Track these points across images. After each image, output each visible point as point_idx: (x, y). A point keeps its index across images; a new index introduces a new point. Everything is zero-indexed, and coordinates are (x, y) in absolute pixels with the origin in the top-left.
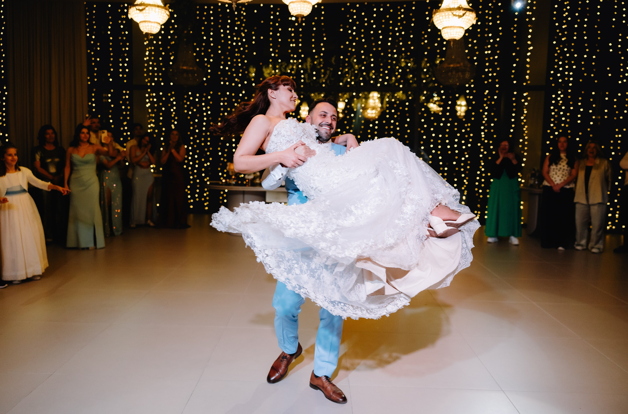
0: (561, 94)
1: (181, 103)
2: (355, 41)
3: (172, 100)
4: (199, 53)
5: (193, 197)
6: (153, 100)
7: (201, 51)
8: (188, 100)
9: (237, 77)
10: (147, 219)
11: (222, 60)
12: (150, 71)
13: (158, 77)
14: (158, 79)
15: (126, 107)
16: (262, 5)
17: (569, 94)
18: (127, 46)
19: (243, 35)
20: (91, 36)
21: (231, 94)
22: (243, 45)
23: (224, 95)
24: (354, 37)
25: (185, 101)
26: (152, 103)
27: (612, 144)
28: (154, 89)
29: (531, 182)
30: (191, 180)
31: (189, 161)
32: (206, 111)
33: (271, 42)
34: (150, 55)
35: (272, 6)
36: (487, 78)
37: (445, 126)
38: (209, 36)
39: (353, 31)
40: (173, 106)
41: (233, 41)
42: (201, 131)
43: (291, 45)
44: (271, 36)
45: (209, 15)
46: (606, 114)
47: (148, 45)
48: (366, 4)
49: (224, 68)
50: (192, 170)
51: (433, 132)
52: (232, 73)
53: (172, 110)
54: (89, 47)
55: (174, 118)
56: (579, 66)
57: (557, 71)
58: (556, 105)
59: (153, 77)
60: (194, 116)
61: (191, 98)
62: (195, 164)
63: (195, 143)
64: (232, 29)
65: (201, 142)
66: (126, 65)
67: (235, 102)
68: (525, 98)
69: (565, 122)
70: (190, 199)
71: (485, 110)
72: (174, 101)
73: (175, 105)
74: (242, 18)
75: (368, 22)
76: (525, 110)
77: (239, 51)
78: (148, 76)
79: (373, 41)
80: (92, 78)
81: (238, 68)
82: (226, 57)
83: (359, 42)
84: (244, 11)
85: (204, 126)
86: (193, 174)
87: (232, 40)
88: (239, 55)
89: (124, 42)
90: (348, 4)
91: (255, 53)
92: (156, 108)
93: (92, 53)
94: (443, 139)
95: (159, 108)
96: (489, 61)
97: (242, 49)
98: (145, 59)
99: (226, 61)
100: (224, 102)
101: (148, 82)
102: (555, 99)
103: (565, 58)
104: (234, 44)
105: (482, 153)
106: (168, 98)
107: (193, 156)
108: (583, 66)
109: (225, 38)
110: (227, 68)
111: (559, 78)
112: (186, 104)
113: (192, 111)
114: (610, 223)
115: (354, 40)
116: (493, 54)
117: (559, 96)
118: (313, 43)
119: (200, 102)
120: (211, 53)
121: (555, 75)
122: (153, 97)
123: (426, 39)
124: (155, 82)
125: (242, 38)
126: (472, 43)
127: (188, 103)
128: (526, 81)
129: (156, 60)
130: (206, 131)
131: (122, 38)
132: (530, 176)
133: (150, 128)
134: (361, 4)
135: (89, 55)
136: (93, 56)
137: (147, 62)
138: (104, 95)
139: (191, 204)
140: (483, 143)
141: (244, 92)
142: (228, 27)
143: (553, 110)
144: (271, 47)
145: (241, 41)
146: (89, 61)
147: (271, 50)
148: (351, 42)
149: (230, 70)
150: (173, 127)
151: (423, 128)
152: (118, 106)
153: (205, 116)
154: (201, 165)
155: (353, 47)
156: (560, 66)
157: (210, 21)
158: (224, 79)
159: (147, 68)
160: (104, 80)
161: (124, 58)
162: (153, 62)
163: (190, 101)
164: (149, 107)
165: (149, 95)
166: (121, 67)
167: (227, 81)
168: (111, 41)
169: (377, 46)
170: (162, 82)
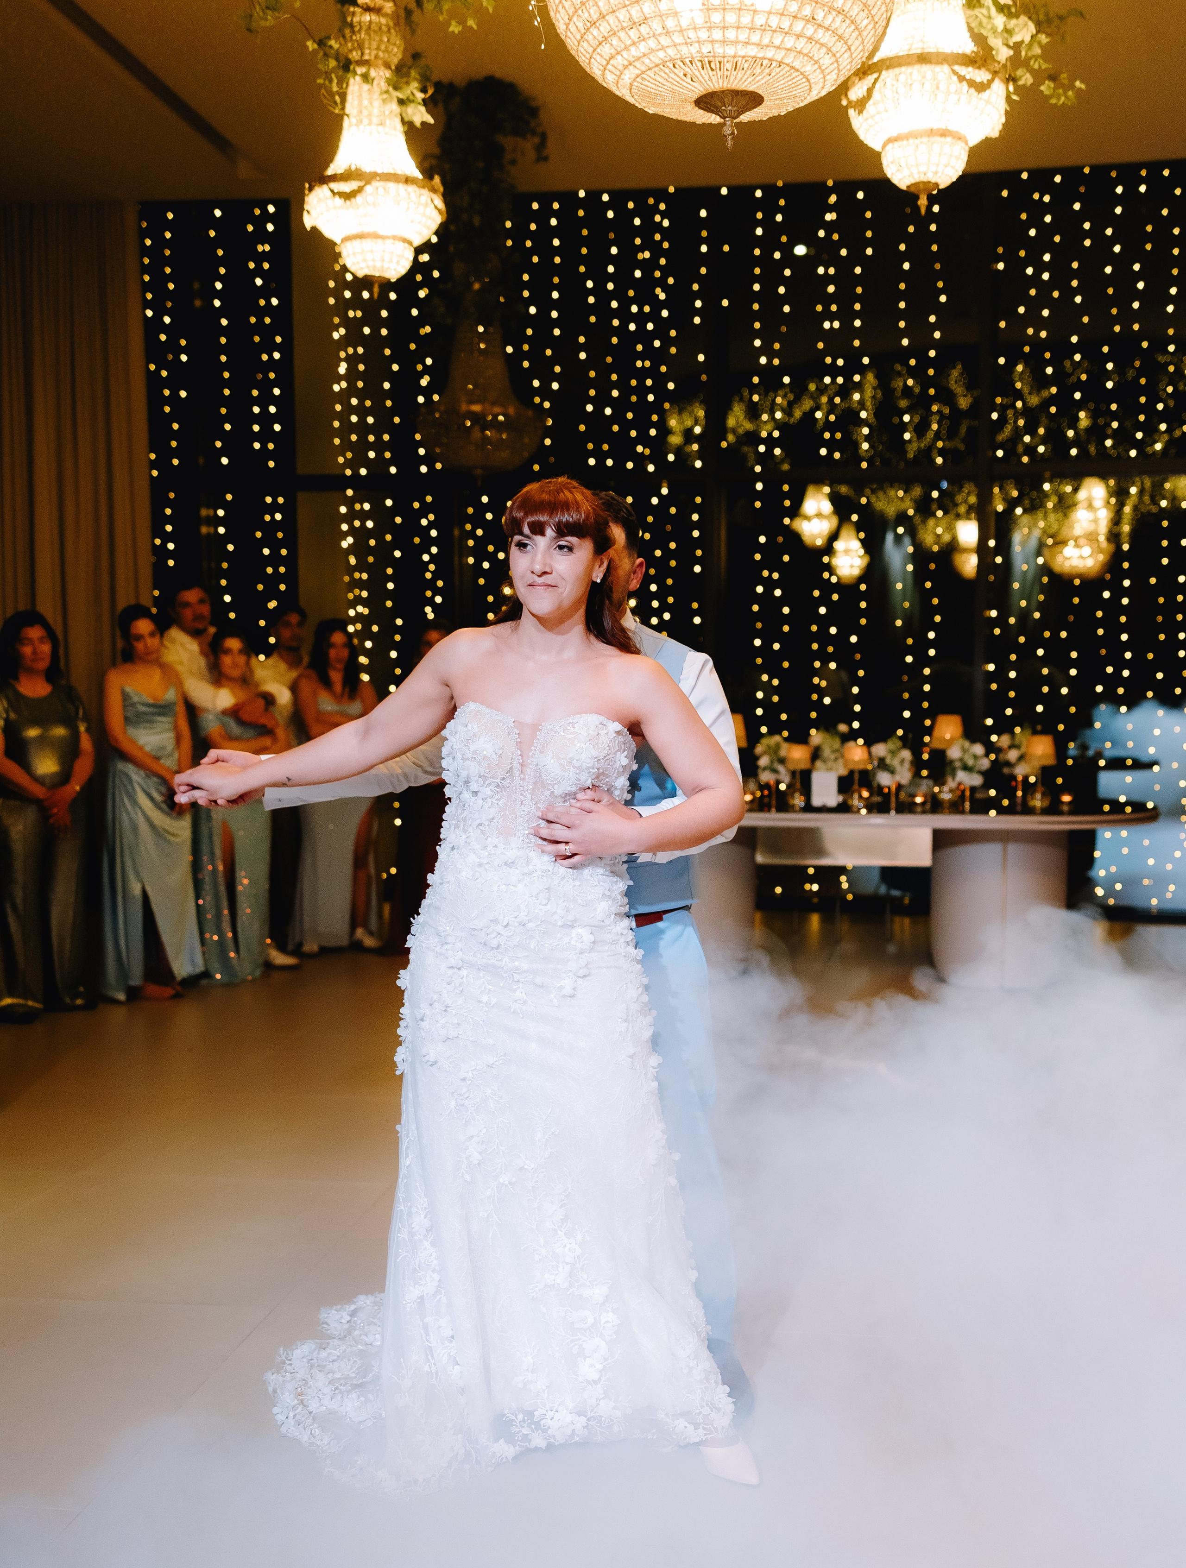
1: (456, 532)
2: (1049, 303)
3: (424, 522)
4: (512, 362)
6: (363, 524)
7: (519, 355)
9: (644, 439)
10: (353, 926)
11: (592, 383)
12: (353, 428)
14: (380, 455)
15: (275, 552)
16: (724, 191)
18: (277, 347)
19: (662, 296)
20: (158, 317)
22: (661, 331)
24: (1045, 289)
25: (468, 527)
26: (361, 534)
28: (364, 489)
33: (756, 316)
34: (351, 375)
35: (759, 194)
38: (546, 305)
39: (1040, 267)
40: (428, 542)
41: (626, 317)
43: (827, 325)
44: (756, 297)
45: (547, 232)
47: (345, 342)
48: (1087, 170)
49: (599, 410)
52: (626, 426)
53: (426, 557)
54: (154, 352)
55: (431, 585)
59: (363, 446)
61: (489, 516)
64: (623, 279)
66: (272, 409)
72: (431, 525)
73: (434, 543)
74: (658, 237)
75: (1096, 233)
77: (649, 352)
78: (347, 445)
79: (1112, 301)
80: (165, 454)
81: (643, 410)
82: (604, 371)
83: (1064, 307)
84: (664, 215)
87: (624, 314)
88: (647, 364)
89: (267, 333)
90: (1025, 176)
91: (701, 358)
92: (371, 551)
93: (164, 373)
97: (657, 344)
98: (336, 388)
99: (604, 386)
101: (348, 464)
104: (632, 327)
106: (413, 518)
109: (602, 308)
110: (608, 411)
112: (472, 534)
113: (492, 557)
115: (1044, 299)
118: (902, 315)
120: (553, 361)
122: (364, 516)
124: (367, 463)
125: (658, 305)
127: (479, 532)
129: (372, 391)
131: (260, 320)
134: (1072, 173)
135: (154, 382)
136: (165, 383)
137: (344, 396)
138: (204, 512)
141: (665, 491)
142: (611, 269)
144: (757, 333)
145: (654, 316)
146: (155, 401)
147: (757, 343)
148: (1034, 306)
149: (617, 417)
150: (431, 616)
152: (249, 549)
155: (1040, 324)
157: (548, 252)
158: (598, 447)
159: (343, 417)
160: (201, 461)
161: (266, 387)
162: (362, 396)
163: (484, 524)
164: (351, 549)
165: (351, 508)
166: (256, 419)
167: (608, 455)
168: (224, 331)
169: (1127, 317)
170: (391, 462)
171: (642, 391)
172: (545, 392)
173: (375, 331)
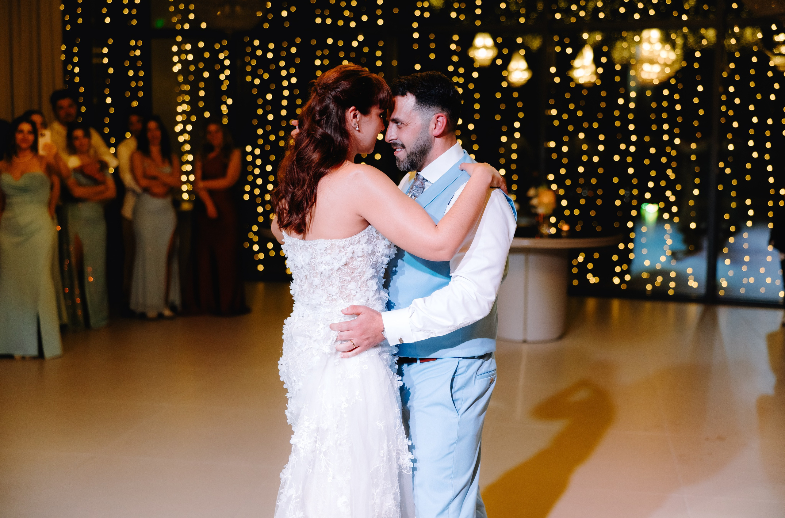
1: (240, 62)
5: (264, 248)
6: (186, 57)
9: (349, 7)
13: (196, 12)
14: (196, 17)
15: (136, 73)
21: (335, 42)
23: (323, 45)
25: (247, 59)
26: (185, 63)
28: (188, 36)
30: (259, 214)
31: (256, 177)
32: (288, 77)
40: (224, 68)
42: (278, 117)
50: (262, 195)
51: (753, 114)
53: (222, 77)
55: (226, 93)
59: (187, 12)
60: (264, 88)
61: (259, 53)
62: (266, 182)
63: (267, 141)
65: (278, 138)
70: (258, 252)
72: (226, 58)
73: (227, 67)
78: (177, 11)
80: (75, 16)
85: (284, 108)
86: (264, 203)
92: (192, 73)
100: (322, 58)
101: (178, 22)
106: (215, 54)
107: (262, 168)
112: (249, 64)
113: (261, 77)
119: (277, 58)
122: (187, 52)
124: (189, 21)
127: (254, 62)
130: (287, 118)
133: (180, 114)
138: (95, 50)
139: (261, 262)
141: (361, 38)
150: (225, 111)
151: (732, 106)
152: (121, 71)
153: (286, 88)
158: (323, 11)
160: (94, 21)
164: (180, 72)
165: (179, 48)
167: (328, 17)
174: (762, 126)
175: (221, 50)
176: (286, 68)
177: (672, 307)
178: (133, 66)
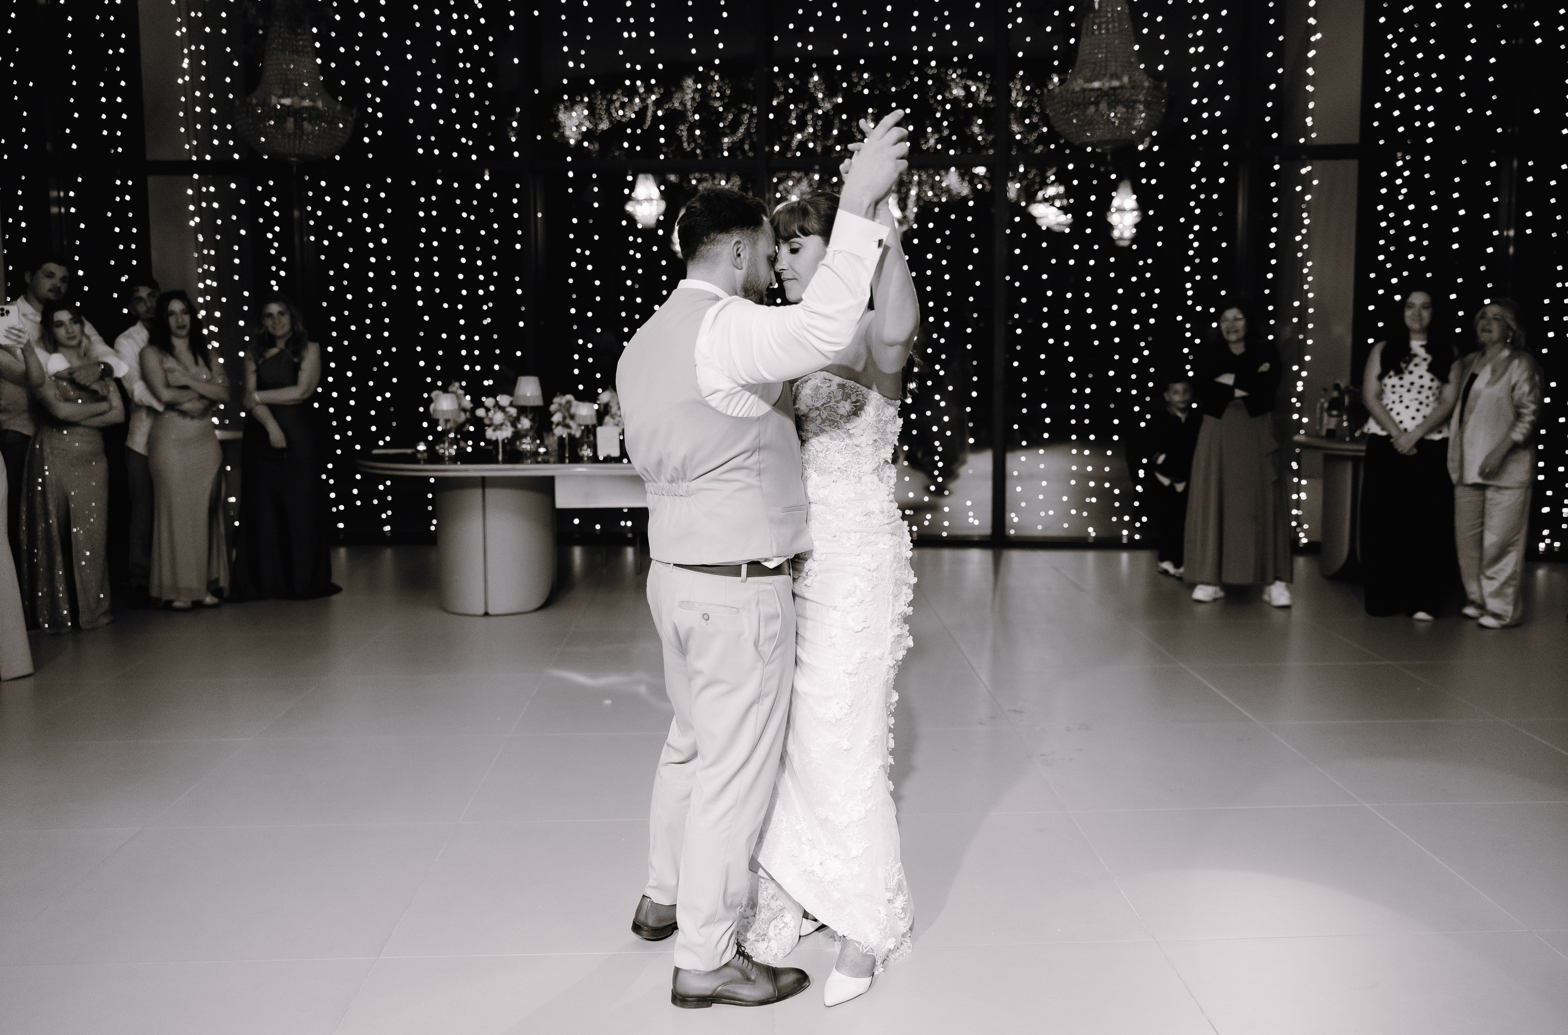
0: (1403, 168)
1: (296, 214)
2: (815, 22)
3: (267, 204)
4: (345, 61)
5: (345, 497)
6: (210, 205)
7: (351, 55)
8: (318, 203)
9: (467, 132)
11: (419, 82)
12: (197, 118)
13: (223, 135)
14: (224, 143)
15: (126, 230)
17: (1427, 167)
18: (123, 43)
19: (480, 6)
21: (448, 184)
22: (477, 38)
23: (428, 188)
24: (811, 8)
25: (309, 208)
26: (208, 216)
27: (1547, 310)
28: (210, 173)
29: (1330, 423)
30: (338, 445)
31: (329, 388)
32: (376, 236)
33: (564, 26)
34: (194, 69)
36: (1197, 124)
37: (1082, 267)
38: (374, 10)
40: (271, 222)
41: (448, 24)
42: (361, 298)
43: (626, 35)
46: (1529, 223)
47: (189, 39)
49: (425, 105)
50: (339, 416)
51: (1047, 285)
52: (451, 120)
53: (270, 236)
55: (276, 260)
56: (1452, 87)
57: (1391, 102)
58: (1390, 201)
59: (208, 134)
60: (337, 253)
61: (328, 199)
62: (345, 395)
63: (344, 333)
65: (363, 329)
66: (119, 100)
67: (462, 208)
68: (1306, 180)
69: (1417, 248)
70: (336, 502)
71: (1192, 219)
72: (274, 206)
73: (277, 222)
76: (1305, 215)
77: (469, 56)
78: (191, 133)
79: (866, 21)
80: (15, 140)
81: (466, 106)
82: (430, 71)
83: (827, 25)
85: (371, 282)
86: (342, 428)
87: (446, 21)
88: (469, 65)
89: (113, 31)
91: (516, 61)
92: (218, 229)
93: (14, 65)
94: (1078, 304)
95: (229, 230)
96: (1201, 75)
97: (477, 48)
98: (180, 81)
99: (429, 84)
100: (428, 207)
101: (195, 150)
102: (1389, 182)
103: (1413, 65)
104: (453, 32)
105: (1189, 343)
106: (256, 200)
107: (339, 373)
108: (1462, 86)
109: (426, 15)
110: (434, 107)
111: (1399, 121)
112: (312, 215)
113: (332, 236)
114: (1546, 532)
115: (810, 18)
116: (1211, 56)
117: (1397, 173)
118: (691, 28)
119: (356, 208)
120: (382, 61)
121: (1384, 114)
122: (210, 198)
123: (1017, 13)
124: (212, 150)
125: (476, 13)
126: (1150, 22)
127: (319, 213)
128: (1306, 131)
129: (215, 84)
130: (376, 298)
131: (105, 18)
132: (1326, 405)
133: (203, 293)
136: (16, 75)
137: (188, 89)
138: (55, 194)
139: (340, 516)
140: (1189, 314)
141: (487, 178)
143: (1383, 216)
144: (565, 41)
145: (473, 23)
147: (566, 49)
148: (802, 24)
149: (443, 112)
151: (1017, 274)
152: (101, 227)
153: (372, 253)
154: (366, 398)
155: (807, 38)
156: (1397, 88)
158: (426, 138)
159: (188, 108)
160: (48, 146)
161: (114, 78)
162: (205, 88)
163: (323, 206)
164: (199, 228)
165: (197, 190)
166: (104, 108)
167: (435, 145)
168: (69, 27)
169: (879, 35)
170: (234, 149)
171: (464, 89)
172: (376, 88)
173: (216, 30)
174: (1058, 302)
175: (267, 193)
176: (372, 222)
177: (947, 554)
178: (118, 220)
